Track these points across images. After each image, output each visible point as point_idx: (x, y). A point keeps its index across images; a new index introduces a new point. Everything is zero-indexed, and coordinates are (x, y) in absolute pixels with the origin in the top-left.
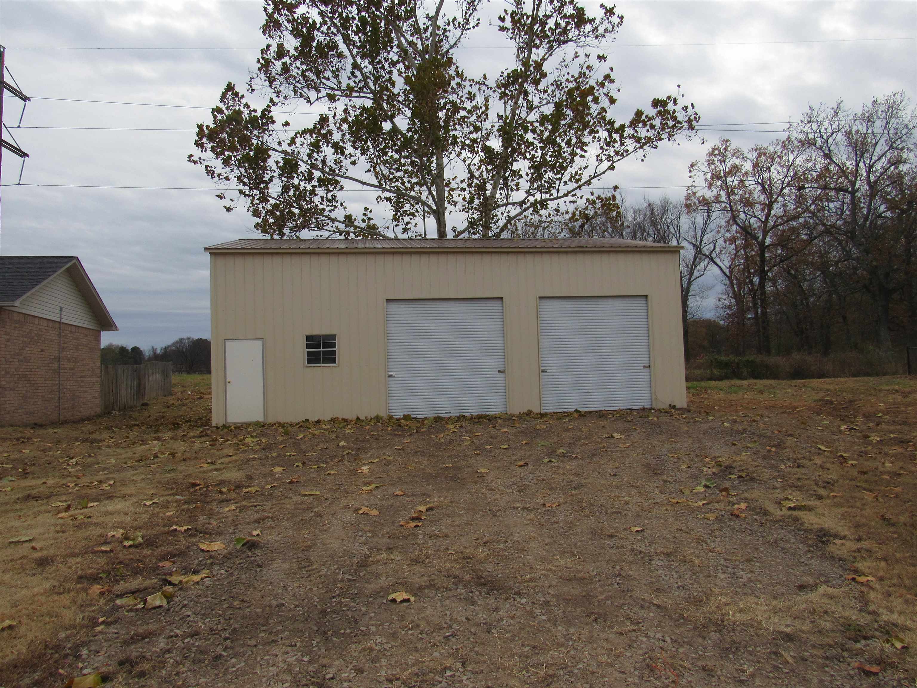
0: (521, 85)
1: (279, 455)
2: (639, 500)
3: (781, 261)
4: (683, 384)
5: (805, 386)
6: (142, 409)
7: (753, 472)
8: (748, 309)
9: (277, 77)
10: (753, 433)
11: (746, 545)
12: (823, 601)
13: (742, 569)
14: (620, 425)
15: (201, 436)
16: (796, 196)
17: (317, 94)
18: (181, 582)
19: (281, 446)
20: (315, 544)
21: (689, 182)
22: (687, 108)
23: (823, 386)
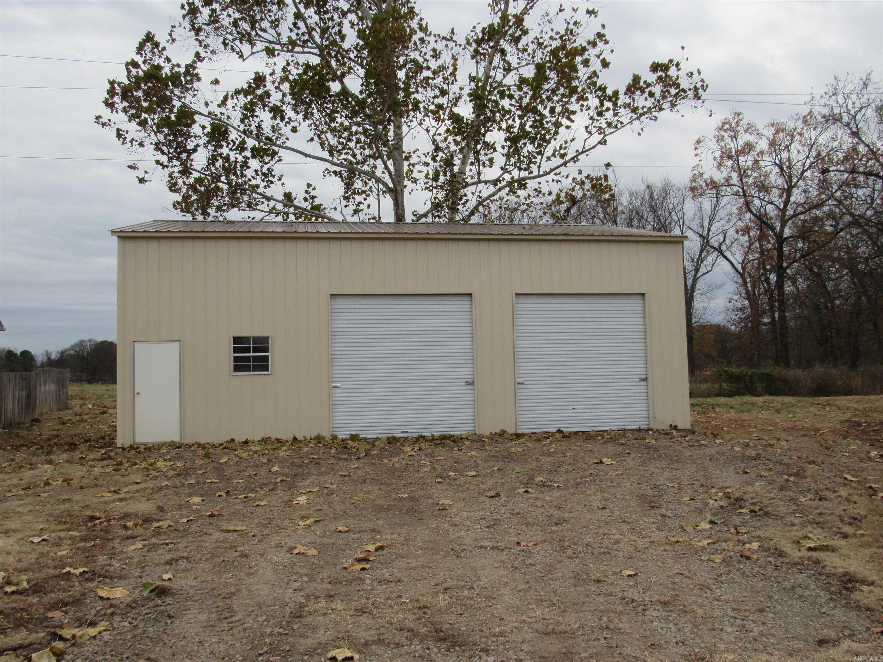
0: (497, 43)
1: (198, 483)
2: (632, 538)
3: (802, 256)
4: (687, 400)
5: (829, 404)
6: (31, 426)
7: (766, 506)
8: (764, 312)
9: (204, 27)
10: (768, 459)
11: (758, 592)
12: (846, 658)
13: (752, 621)
14: (611, 448)
15: (102, 459)
16: (819, 180)
17: (252, 48)
18: (74, 636)
19: (201, 472)
20: (239, 591)
21: (695, 161)
22: (692, 74)
23: (850, 405)
